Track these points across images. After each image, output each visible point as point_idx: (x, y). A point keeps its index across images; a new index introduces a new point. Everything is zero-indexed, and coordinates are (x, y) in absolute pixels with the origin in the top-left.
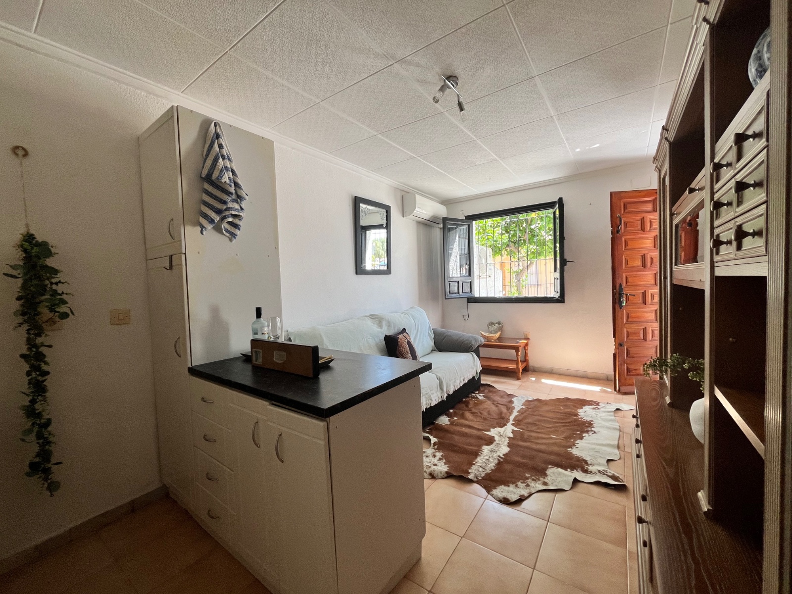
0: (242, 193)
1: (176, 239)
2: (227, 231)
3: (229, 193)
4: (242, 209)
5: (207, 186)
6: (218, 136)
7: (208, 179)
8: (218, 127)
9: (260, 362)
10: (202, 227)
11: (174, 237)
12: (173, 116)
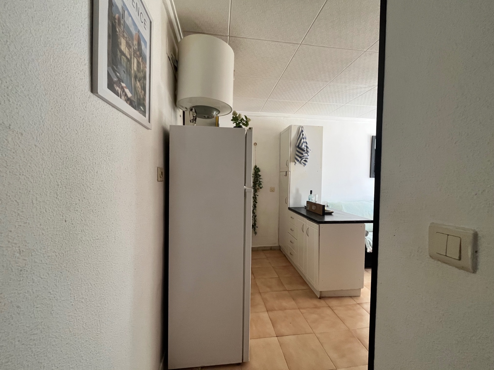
0: (308, 150)
1: (288, 167)
2: (303, 163)
3: (304, 151)
4: (308, 155)
5: (298, 149)
6: (302, 131)
7: (298, 147)
8: (303, 128)
9: (308, 209)
10: (295, 163)
11: (287, 165)
12: (290, 129)
